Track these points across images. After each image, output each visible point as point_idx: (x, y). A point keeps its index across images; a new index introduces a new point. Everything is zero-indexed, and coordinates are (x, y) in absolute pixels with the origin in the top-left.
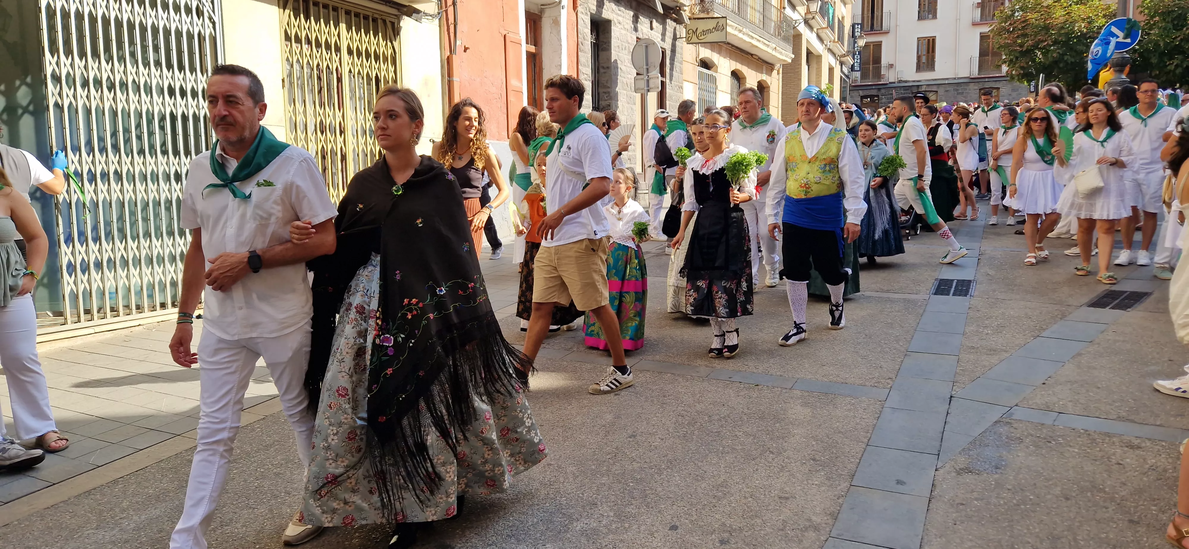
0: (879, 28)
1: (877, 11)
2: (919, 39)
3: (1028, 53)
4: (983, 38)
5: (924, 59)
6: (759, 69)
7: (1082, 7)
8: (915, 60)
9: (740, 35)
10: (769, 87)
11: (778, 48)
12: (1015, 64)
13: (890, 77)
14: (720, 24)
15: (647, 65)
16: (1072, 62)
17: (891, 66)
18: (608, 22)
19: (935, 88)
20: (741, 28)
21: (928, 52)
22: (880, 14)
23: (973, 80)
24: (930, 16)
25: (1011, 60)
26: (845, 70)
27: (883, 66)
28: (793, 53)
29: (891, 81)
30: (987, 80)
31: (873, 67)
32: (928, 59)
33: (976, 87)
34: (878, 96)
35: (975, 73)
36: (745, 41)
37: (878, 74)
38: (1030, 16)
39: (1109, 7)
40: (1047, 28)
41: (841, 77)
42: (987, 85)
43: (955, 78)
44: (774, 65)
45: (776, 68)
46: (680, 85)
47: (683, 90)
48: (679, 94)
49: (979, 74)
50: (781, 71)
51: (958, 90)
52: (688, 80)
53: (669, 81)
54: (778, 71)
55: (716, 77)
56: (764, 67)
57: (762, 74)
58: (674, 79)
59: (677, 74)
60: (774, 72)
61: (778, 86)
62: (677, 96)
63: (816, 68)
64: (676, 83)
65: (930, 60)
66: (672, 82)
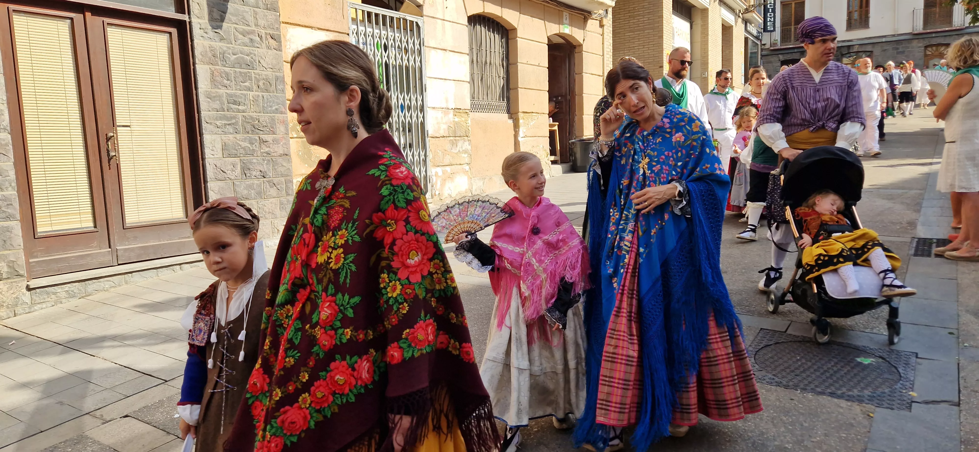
5: (856, 16)
6: (552, 16)
8: (845, 17)
19: (869, 48)
21: (861, 7)
23: (916, 36)
26: (752, 29)
30: (934, 35)
32: (860, 15)
33: (921, 45)
35: (919, 27)
41: (746, 39)
43: (894, 36)
44: (589, 13)
45: (594, 16)
46: (263, 32)
47: (280, 42)
48: (263, 51)
49: (924, 29)
50: (608, 22)
51: (898, 49)
52: (307, 24)
53: (207, 21)
54: (601, 22)
55: (416, 23)
56: (566, 14)
57: (559, 24)
58: (234, 19)
59: (246, 8)
60: (590, 22)
61: (603, 44)
62: (251, 53)
63: (702, 26)
64: (241, 27)
65: (863, 17)
66: (225, 25)
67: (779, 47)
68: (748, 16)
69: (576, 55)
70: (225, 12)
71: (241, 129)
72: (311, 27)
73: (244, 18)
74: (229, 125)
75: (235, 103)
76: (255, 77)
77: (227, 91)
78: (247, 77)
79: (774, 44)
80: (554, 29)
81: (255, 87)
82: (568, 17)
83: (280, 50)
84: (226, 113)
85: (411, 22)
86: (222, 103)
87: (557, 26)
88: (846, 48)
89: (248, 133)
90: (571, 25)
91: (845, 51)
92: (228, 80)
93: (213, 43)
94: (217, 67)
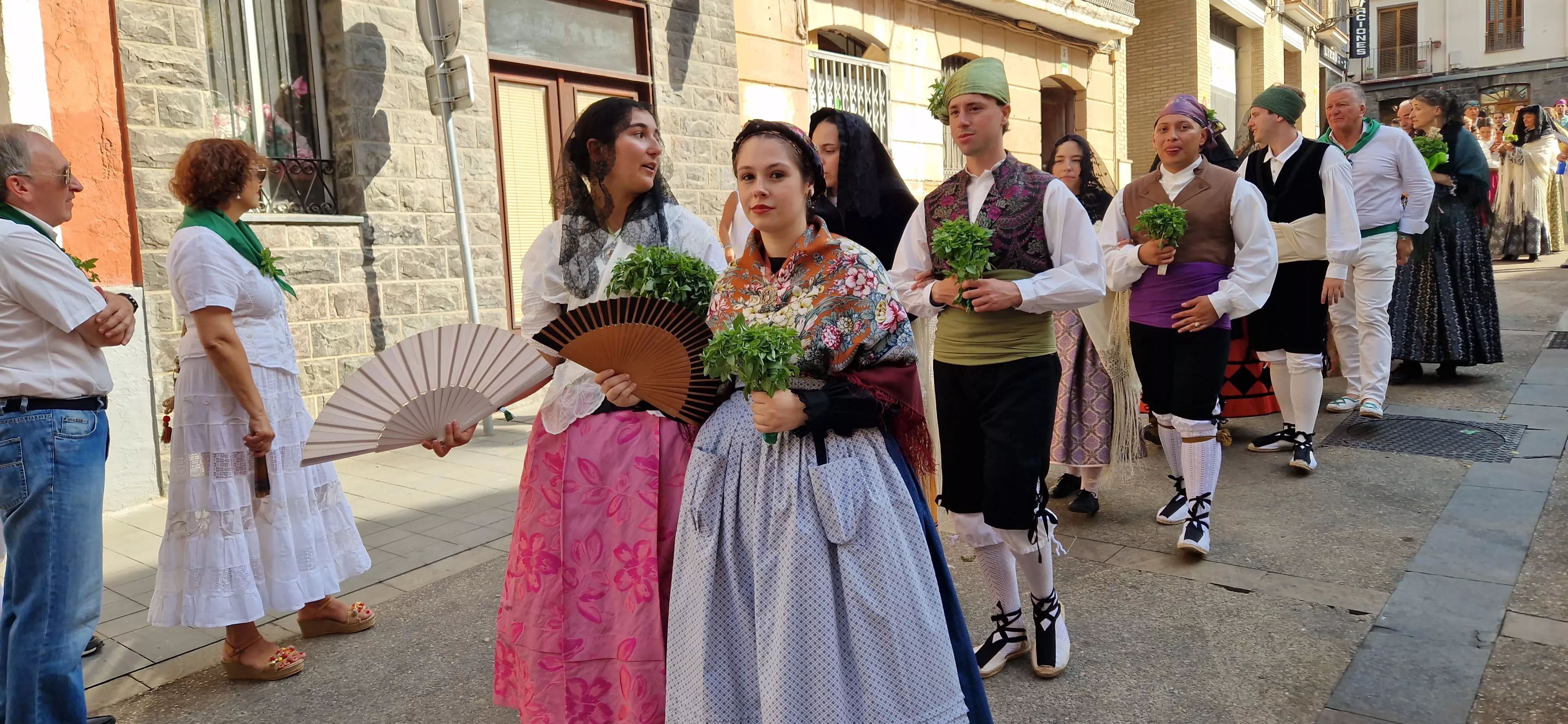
5: (1501, 27)
6: (1045, 53)
8: (1482, 32)
10: (1083, 91)
13: (1434, 64)
21: (1509, 14)
26: (1332, 55)
29: (1438, 69)
31: (1402, 49)
32: (1508, 29)
43: (1564, 59)
44: (1095, 44)
45: (1101, 49)
46: (721, 92)
47: (738, 104)
48: (721, 115)
50: (1121, 56)
52: (764, 81)
53: (668, 82)
54: (1111, 56)
55: (882, 71)
56: (1064, 48)
57: (1055, 62)
58: (694, 78)
59: (706, 65)
60: (1096, 57)
61: (1114, 87)
62: (710, 118)
63: (1253, 53)
64: (702, 88)
65: (1513, 30)
66: (684, 85)
67: (1375, 79)
68: (1324, 35)
69: (1077, 104)
70: (685, 72)
71: (698, 207)
72: (768, 84)
73: (703, 77)
74: (689, 203)
75: (695, 178)
76: (714, 147)
77: (687, 164)
78: (705, 147)
79: (1367, 75)
80: (1049, 69)
81: (713, 159)
82: (1066, 52)
83: (738, 113)
84: (685, 189)
85: (876, 70)
86: (682, 179)
87: (1052, 65)
89: (706, 213)
90: (1071, 62)
91: (1484, 84)
92: (688, 150)
93: (674, 108)
94: (678, 136)
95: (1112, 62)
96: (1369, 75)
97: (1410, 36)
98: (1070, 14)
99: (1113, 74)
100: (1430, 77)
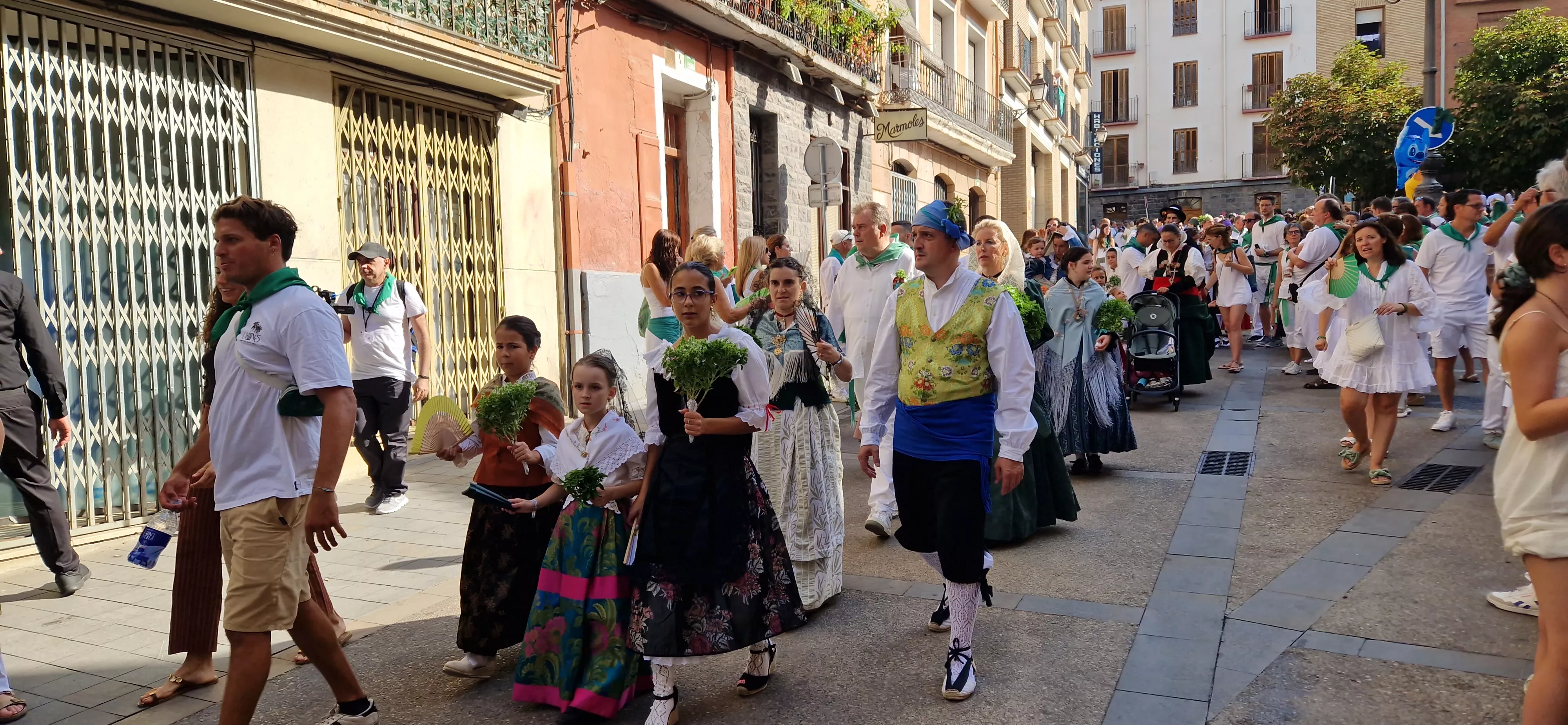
0: (1125, 118)
1: (1121, 97)
2: (1175, 132)
3: (1314, 150)
4: (1257, 129)
5: (1183, 157)
6: (970, 173)
7: (1380, 92)
8: (1171, 159)
9: (945, 131)
10: (984, 196)
11: (994, 146)
12: (1298, 164)
13: (1140, 180)
14: (919, 117)
15: (824, 171)
16: (1369, 162)
17: (1141, 166)
18: (773, 117)
19: (1197, 194)
20: (946, 121)
21: (1188, 148)
22: (1125, 100)
23: (1246, 183)
24: (1189, 102)
25: (1293, 160)
26: (1082, 171)
27: (1130, 165)
28: (1014, 152)
29: (1142, 184)
30: (1264, 183)
31: (1118, 168)
32: (1187, 157)
33: (1250, 193)
34: (1125, 205)
35: (1249, 174)
36: (951, 138)
37: (1124, 176)
38: (1313, 103)
39: (1414, 91)
40: (1335, 119)
41: (1077, 181)
42: (1265, 190)
43: (1223, 181)
44: (990, 169)
45: (992, 171)
49: (1253, 176)
50: (1000, 177)
51: (1227, 196)
52: (879, 189)
54: (995, 175)
55: (915, 184)
57: (975, 179)
59: (864, 181)
60: (989, 175)
61: (996, 192)
63: (1045, 171)
64: (863, 193)
65: (1191, 159)
67: (1100, 189)
68: (1079, 158)
69: (979, 204)
80: (971, 183)
82: (979, 172)
87: (974, 181)
88: (1173, 193)
90: (981, 179)
95: (996, 178)
96: (1096, 185)
97: (1123, 158)
98: (989, 152)
99: (996, 186)
100: (1136, 189)
